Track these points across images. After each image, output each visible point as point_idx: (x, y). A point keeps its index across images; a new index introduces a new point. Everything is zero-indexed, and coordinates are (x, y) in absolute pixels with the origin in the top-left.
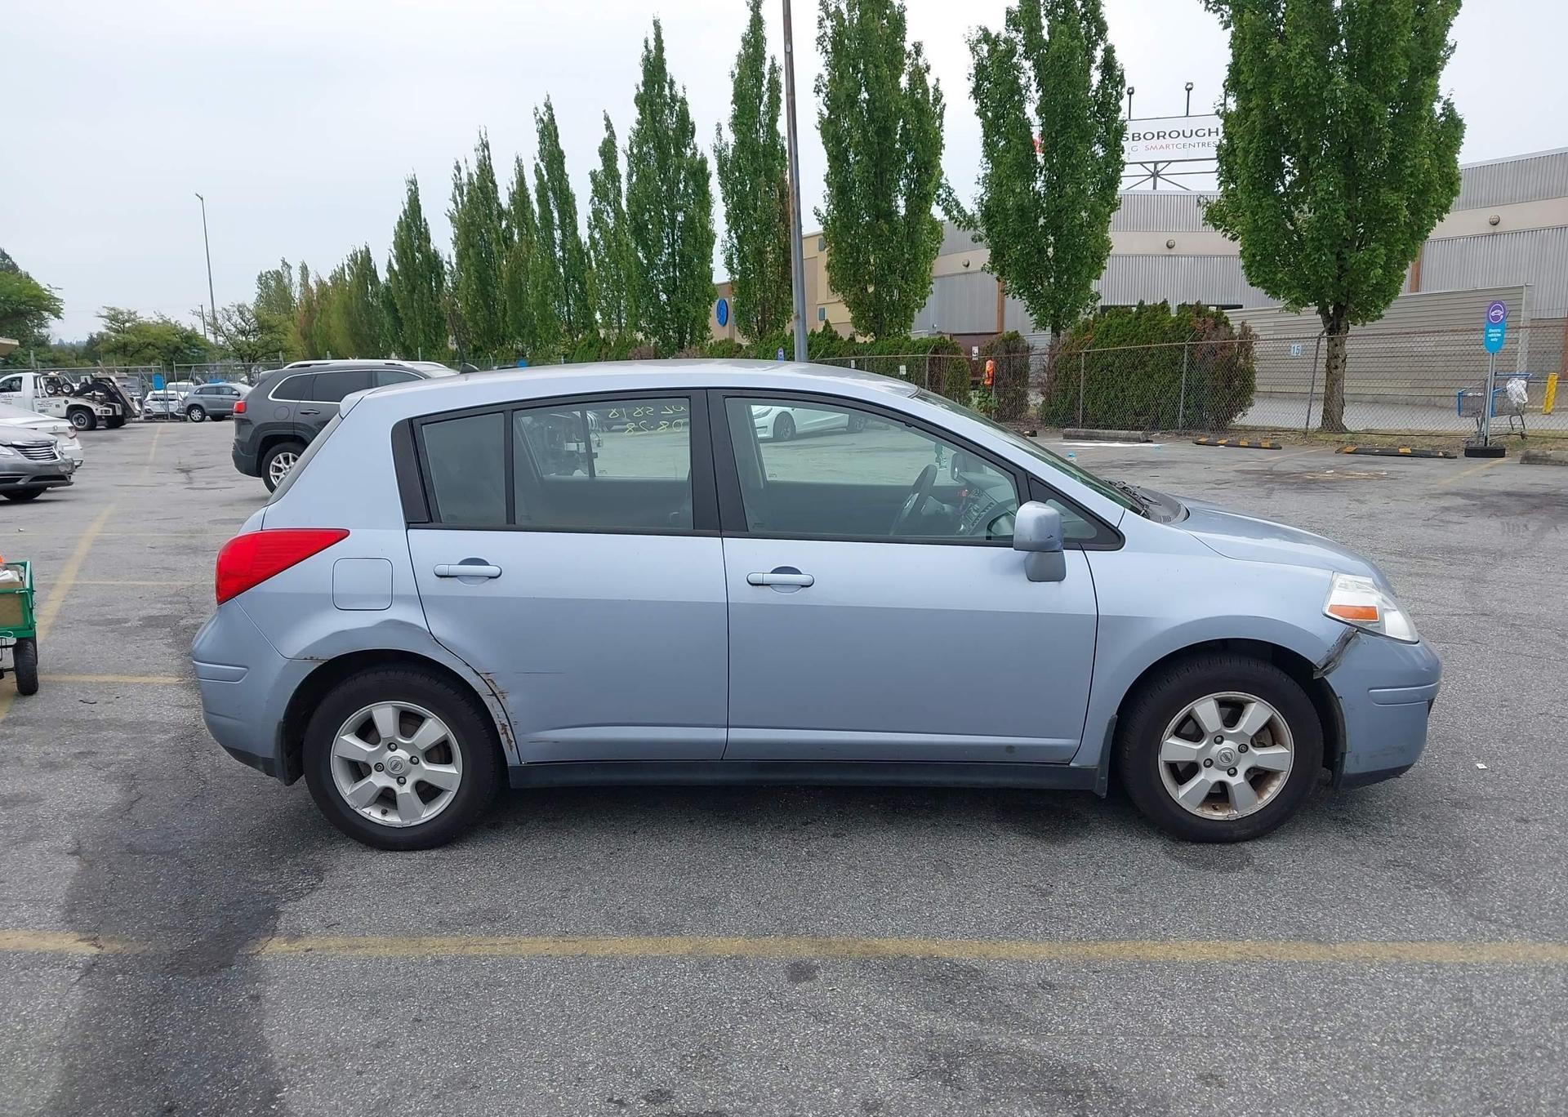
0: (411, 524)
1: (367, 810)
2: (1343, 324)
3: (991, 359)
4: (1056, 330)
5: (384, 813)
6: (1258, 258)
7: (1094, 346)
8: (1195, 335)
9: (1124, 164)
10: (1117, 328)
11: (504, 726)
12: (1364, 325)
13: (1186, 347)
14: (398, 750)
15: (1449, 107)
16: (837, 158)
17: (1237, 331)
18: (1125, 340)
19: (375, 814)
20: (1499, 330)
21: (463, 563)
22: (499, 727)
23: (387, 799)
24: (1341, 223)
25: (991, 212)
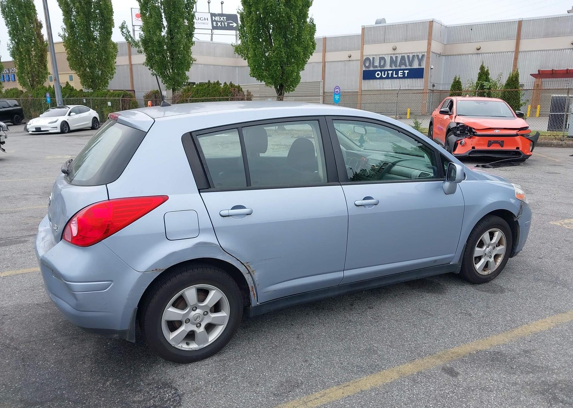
0: (200, 190)
1: (180, 345)
2: (283, 93)
3: (150, 101)
4: (174, 90)
5: (188, 344)
6: (256, 67)
7: (193, 97)
8: (232, 94)
9: (195, 28)
10: (201, 90)
11: (252, 287)
12: (289, 93)
13: (229, 99)
14: (197, 310)
15: (312, 19)
16: (67, 13)
17: (246, 93)
18: (205, 95)
19: (184, 347)
20: (338, 96)
21: (234, 208)
22: (250, 288)
23: (191, 336)
24: (284, 56)
25: (146, 42)
